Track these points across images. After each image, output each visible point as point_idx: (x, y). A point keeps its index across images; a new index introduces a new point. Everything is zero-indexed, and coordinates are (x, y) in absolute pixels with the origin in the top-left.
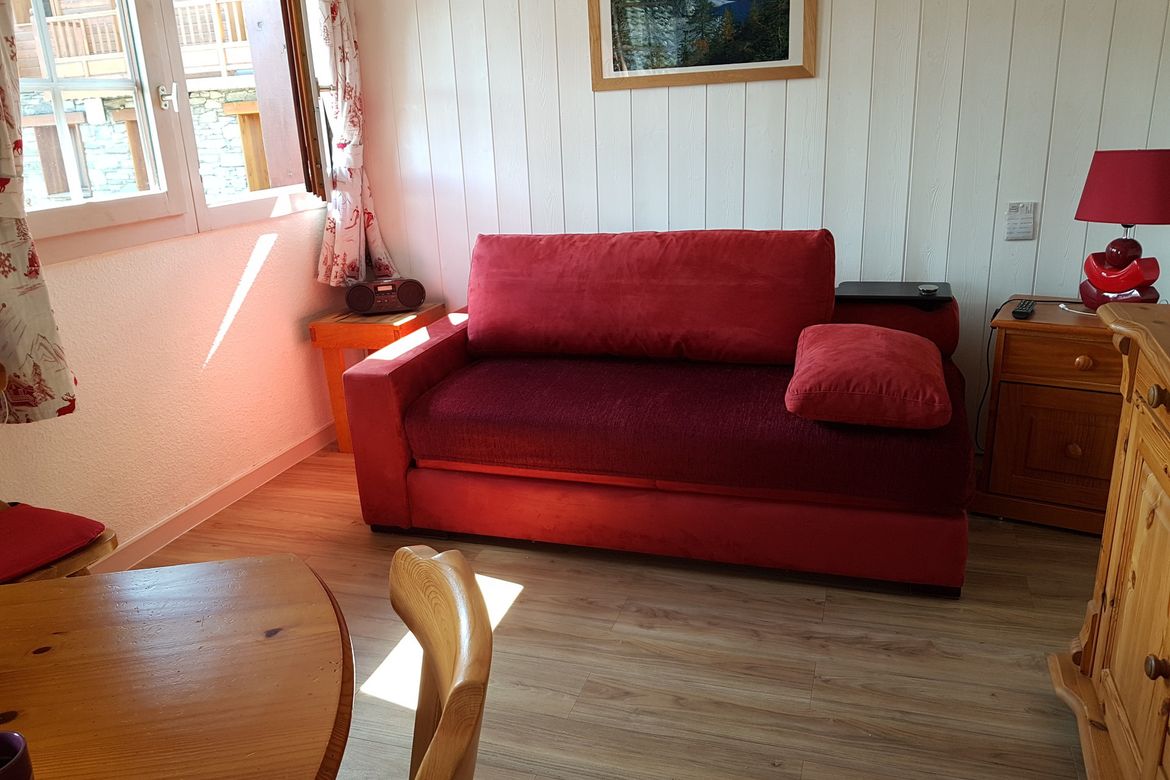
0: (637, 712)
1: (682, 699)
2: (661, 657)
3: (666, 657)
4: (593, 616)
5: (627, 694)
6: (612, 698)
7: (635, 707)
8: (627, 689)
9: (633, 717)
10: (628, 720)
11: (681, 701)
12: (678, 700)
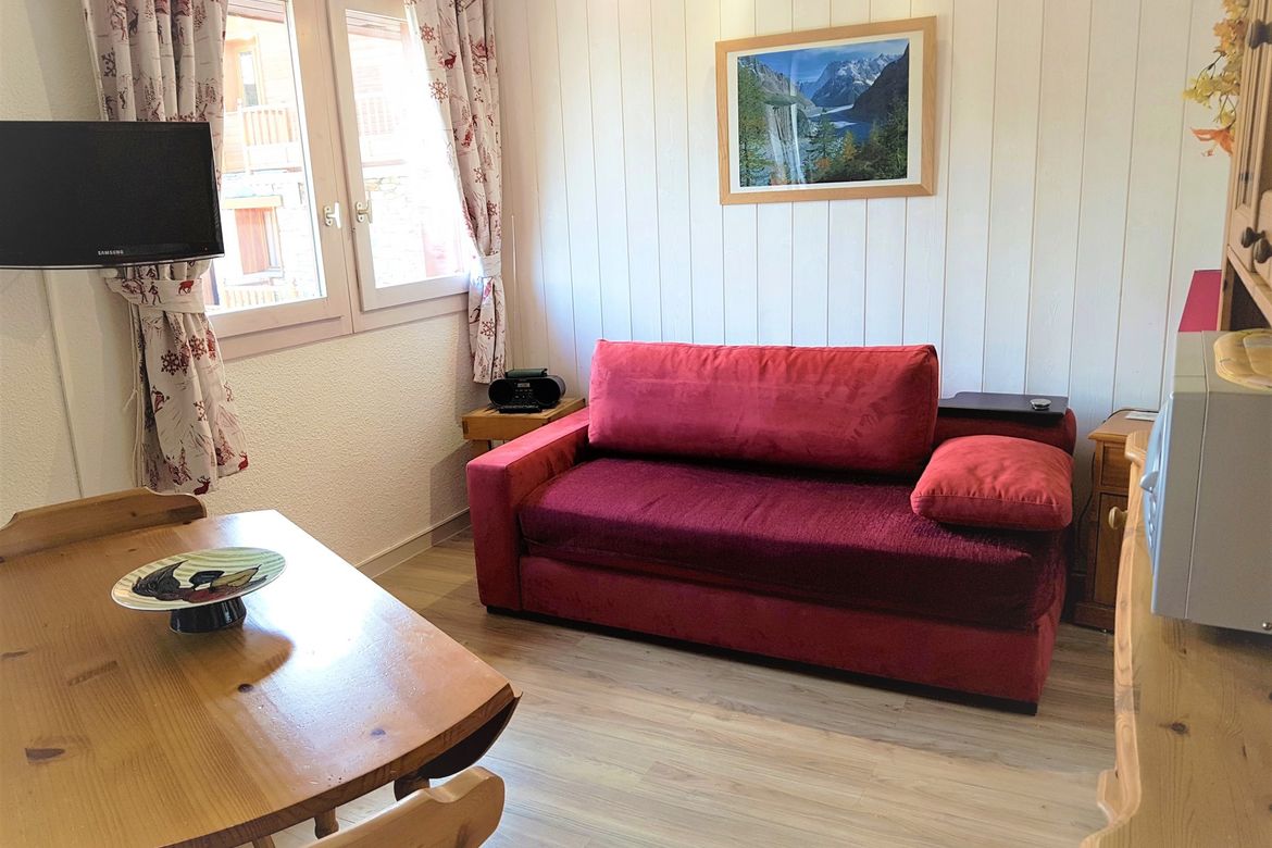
0: (694, 793)
1: (739, 785)
2: (731, 746)
3: (735, 747)
4: (675, 705)
5: (689, 776)
6: (675, 779)
7: (693, 788)
8: (691, 772)
9: (690, 797)
10: (685, 799)
11: (738, 787)
12: (736, 786)
